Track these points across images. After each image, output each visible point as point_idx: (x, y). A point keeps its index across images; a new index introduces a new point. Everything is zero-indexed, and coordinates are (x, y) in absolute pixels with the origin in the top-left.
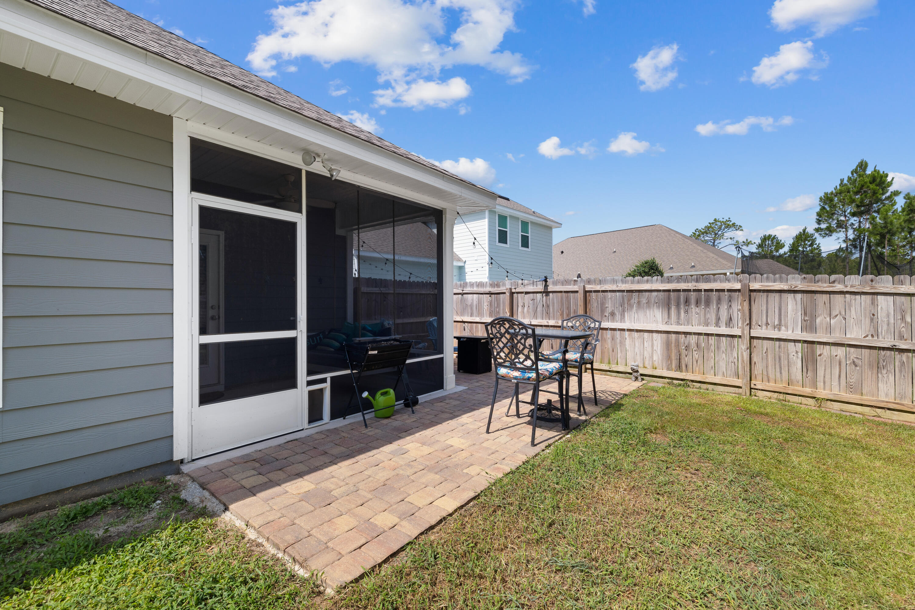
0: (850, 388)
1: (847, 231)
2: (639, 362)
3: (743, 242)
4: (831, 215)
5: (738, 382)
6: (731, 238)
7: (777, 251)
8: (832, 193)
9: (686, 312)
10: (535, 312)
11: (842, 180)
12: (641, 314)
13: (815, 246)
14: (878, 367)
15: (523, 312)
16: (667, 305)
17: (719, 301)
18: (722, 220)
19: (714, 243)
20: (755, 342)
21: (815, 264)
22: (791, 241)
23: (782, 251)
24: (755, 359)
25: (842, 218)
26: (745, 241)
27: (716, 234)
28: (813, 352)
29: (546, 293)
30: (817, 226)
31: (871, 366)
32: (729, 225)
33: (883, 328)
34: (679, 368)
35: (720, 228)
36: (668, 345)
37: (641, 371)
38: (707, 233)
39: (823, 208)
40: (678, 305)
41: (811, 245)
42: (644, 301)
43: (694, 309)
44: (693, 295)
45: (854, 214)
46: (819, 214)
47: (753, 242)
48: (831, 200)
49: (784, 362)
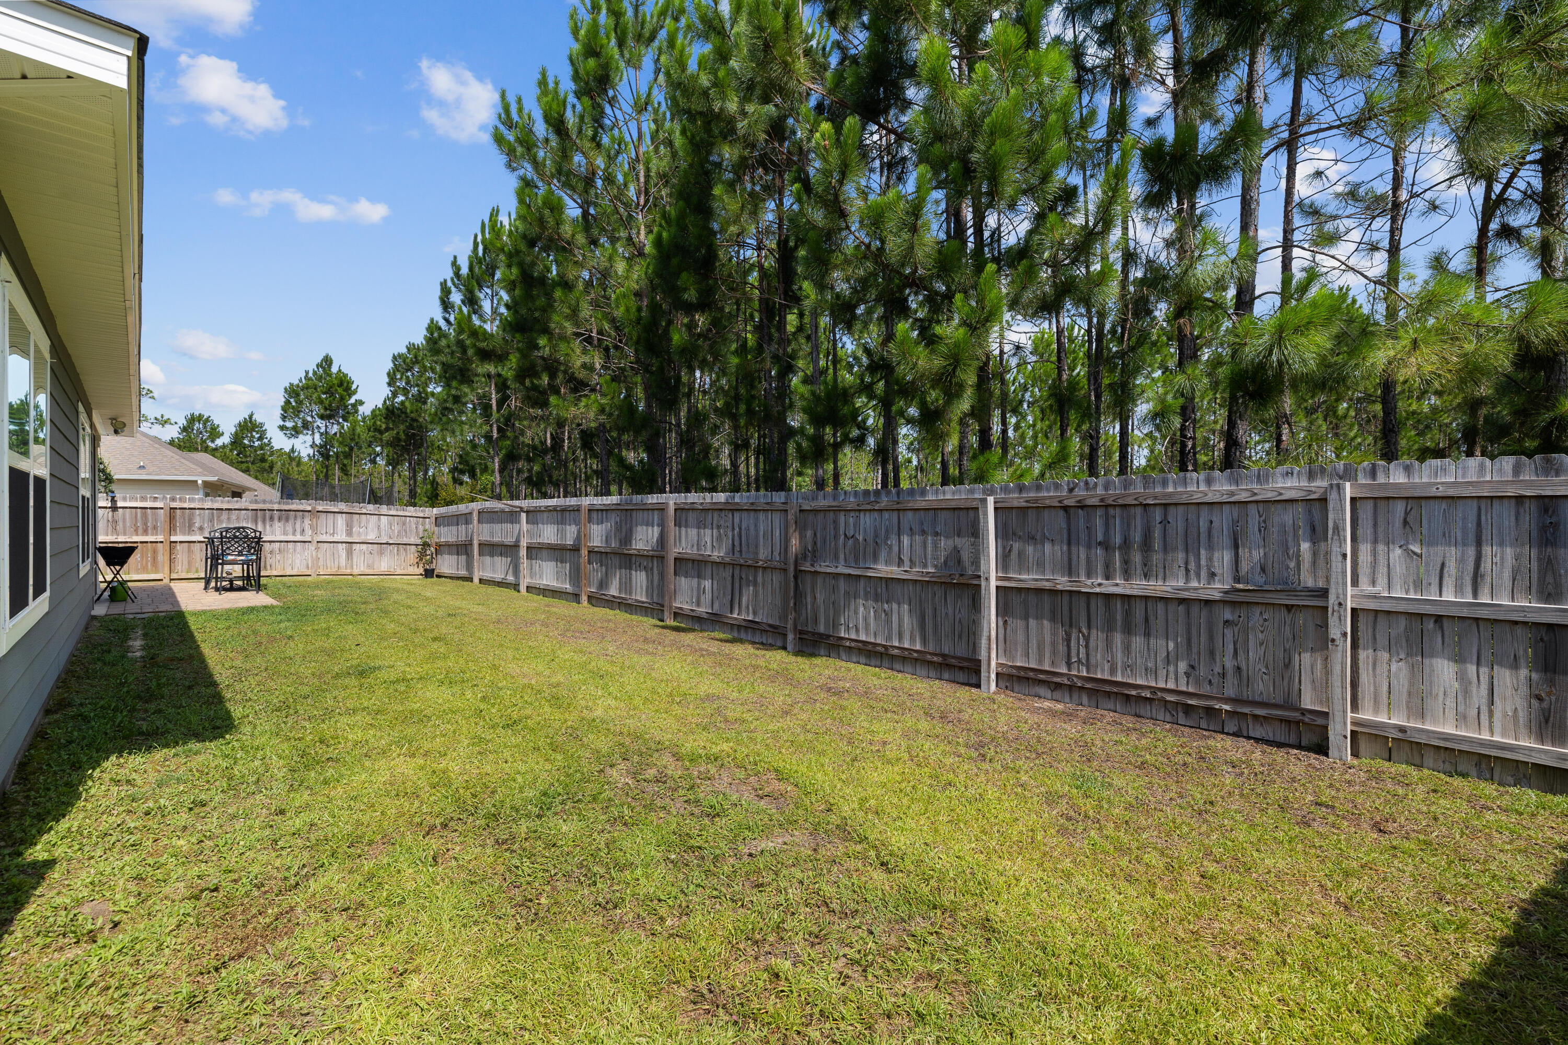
0: (369, 566)
1: (313, 434)
4: (297, 412)
7: (213, 441)
8: (298, 386)
11: (307, 372)
13: (266, 441)
14: (381, 553)
20: (319, 545)
21: (266, 465)
22: (233, 430)
23: (219, 442)
24: (319, 554)
25: (309, 419)
28: (351, 548)
30: (282, 423)
31: (378, 553)
33: (383, 533)
39: (288, 402)
41: (260, 439)
45: (322, 417)
46: (284, 409)
48: (298, 395)
49: (335, 556)
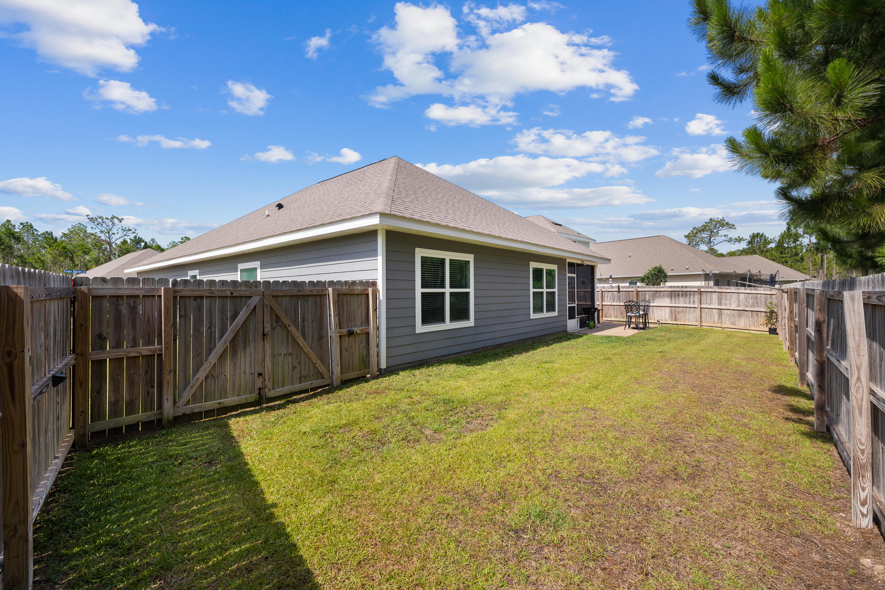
0: (732, 323)
2: (660, 318)
3: (736, 239)
5: (697, 324)
6: (725, 236)
7: (765, 247)
9: (678, 299)
10: (614, 299)
12: (661, 300)
14: (740, 316)
15: (607, 299)
16: (671, 297)
17: (690, 295)
18: (717, 220)
19: (710, 239)
20: (702, 309)
22: (777, 239)
23: (769, 247)
24: (702, 315)
26: (737, 238)
27: (712, 232)
28: (721, 312)
29: (619, 292)
31: (738, 316)
32: (723, 224)
33: (741, 304)
34: (676, 320)
35: (715, 226)
36: (671, 312)
37: (661, 322)
38: (704, 231)
40: (675, 297)
42: (662, 295)
43: (681, 298)
44: (681, 293)
47: (744, 239)
49: (712, 316)
